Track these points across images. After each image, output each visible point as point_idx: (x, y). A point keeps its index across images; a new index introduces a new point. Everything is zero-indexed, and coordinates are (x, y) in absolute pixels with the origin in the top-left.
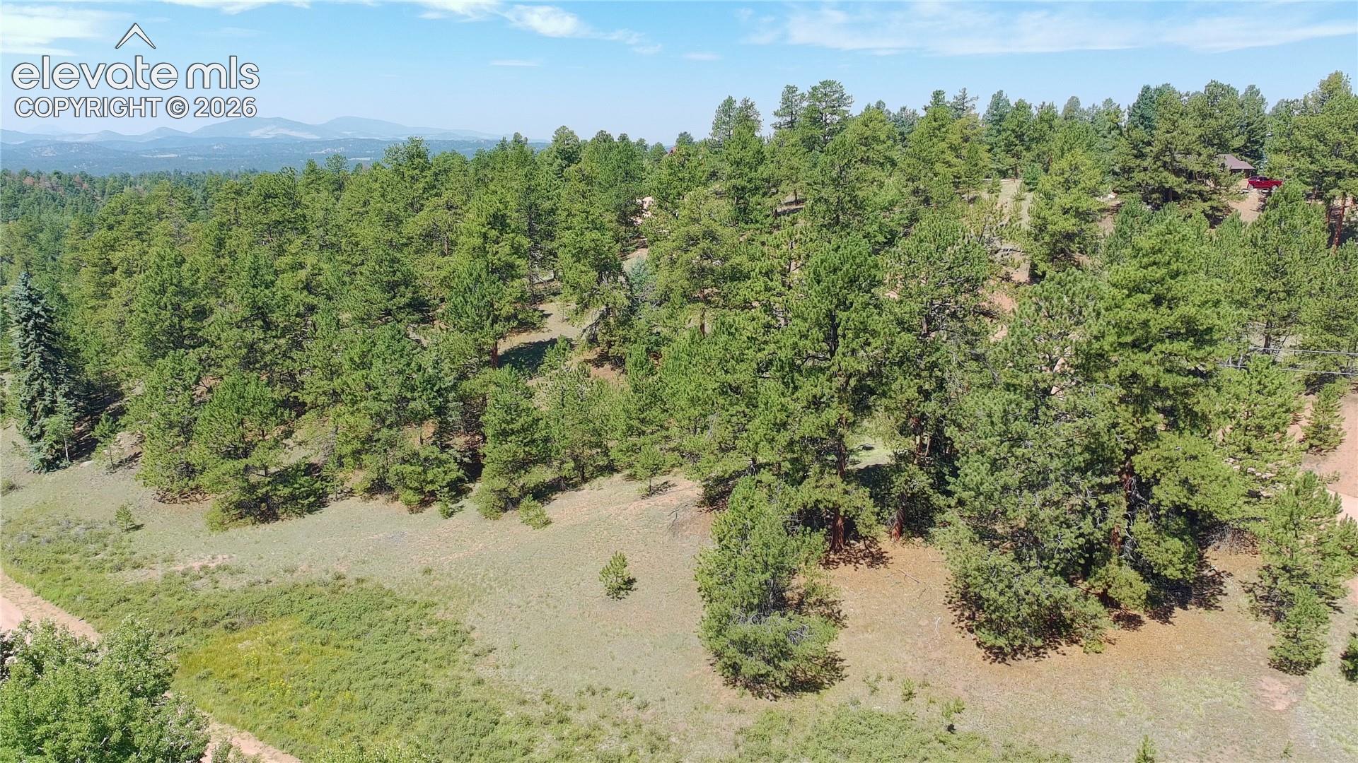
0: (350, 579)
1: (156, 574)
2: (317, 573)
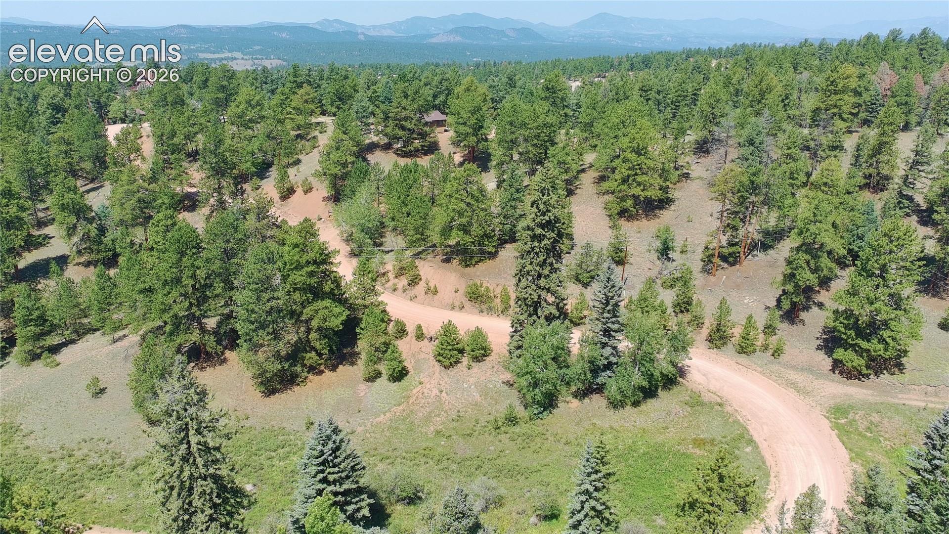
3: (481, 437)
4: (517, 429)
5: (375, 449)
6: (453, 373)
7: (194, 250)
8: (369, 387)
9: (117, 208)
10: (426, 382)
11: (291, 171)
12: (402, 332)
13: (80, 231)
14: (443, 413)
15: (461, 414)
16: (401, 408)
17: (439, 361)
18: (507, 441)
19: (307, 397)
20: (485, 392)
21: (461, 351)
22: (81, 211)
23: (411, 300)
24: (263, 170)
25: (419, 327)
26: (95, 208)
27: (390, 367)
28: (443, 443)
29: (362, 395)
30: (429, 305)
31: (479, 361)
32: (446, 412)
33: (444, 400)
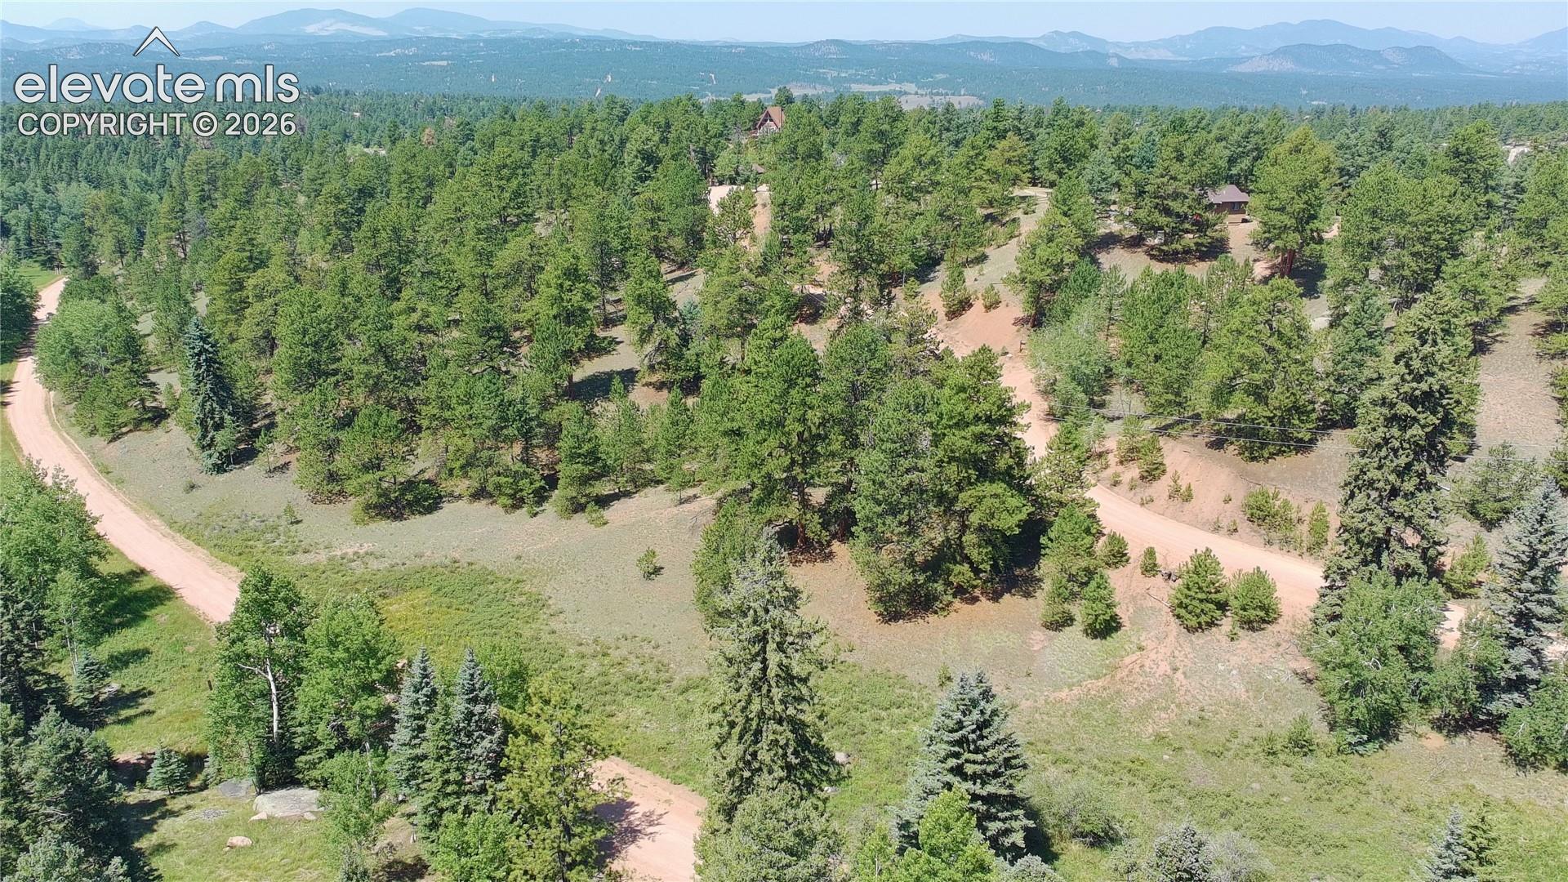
0: (464, 563)
1: (322, 557)
2: (438, 558)
3: (1238, 762)
4: (1309, 763)
5: (1048, 742)
6: (1201, 641)
7: (808, 380)
8: (1051, 639)
9: (709, 309)
10: (1149, 648)
11: (970, 273)
12: (1118, 556)
13: (656, 338)
14: (1173, 706)
15: (1207, 715)
16: (1100, 683)
17: (1179, 617)
18: (1288, 779)
19: (947, 634)
20: (1256, 686)
21: (1222, 606)
22: (660, 308)
23: (1142, 504)
24: (925, 267)
25: (1150, 553)
26: (680, 306)
27: (1090, 612)
28: (1166, 757)
29: (1036, 648)
30: (1174, 517)
31: (1253, 629)
32: (1179, 706)
33: (1178, 684)
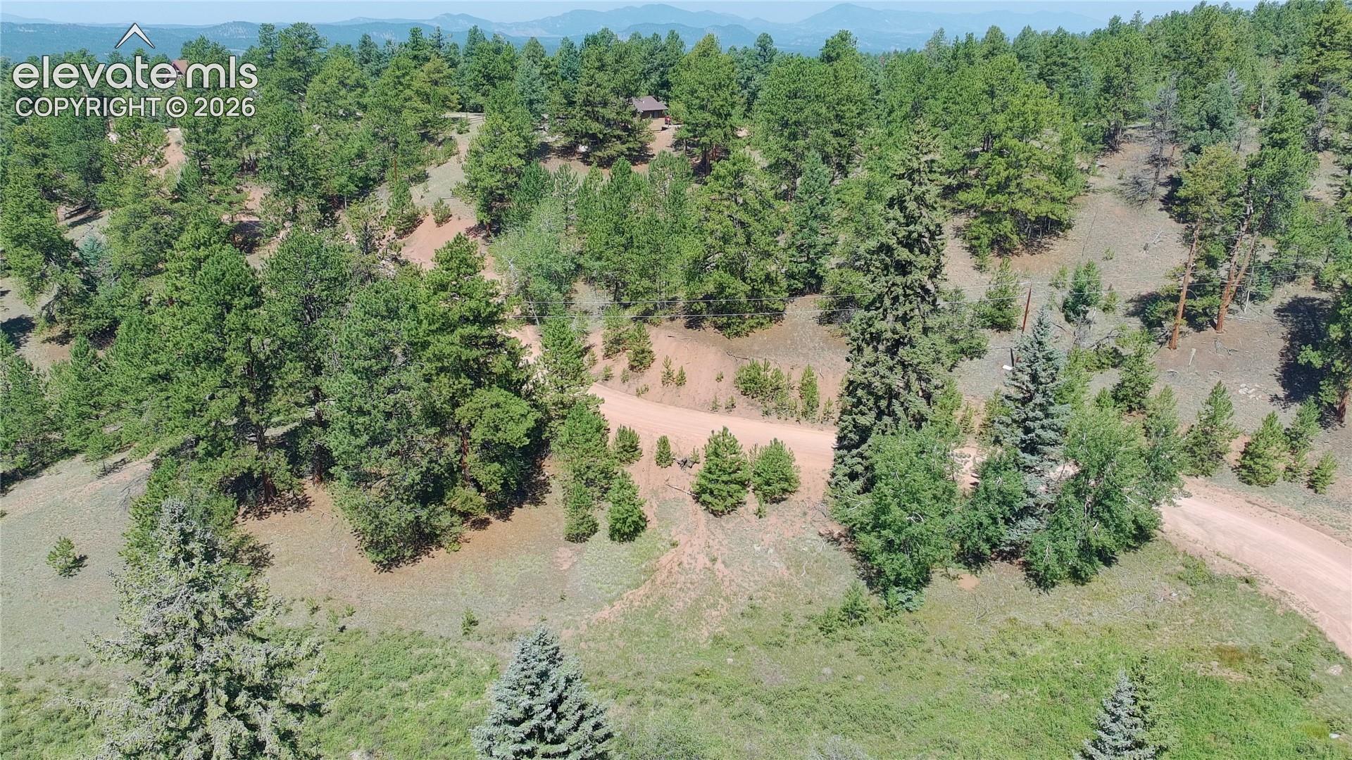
6: (731, 525)
8: (579, 553)
9: (119, 246)
10: (682, 542)
11: (416, 191)
12: (630, 448)
13: (53, 285)
14: (721, 601)
15: (758, 603)
16: (641, 591)
17: (704, 503)
19: (463, 573)
20: (795, 561)
21: (743, 484)
22: (52, 248)
23: (638, 395)
24: (366, 186)
25: (664, 442)
26: (79, 245)
27: (618, 516)
29: (565, 567)
30: (672, 403)
31: (778, 501)
32: (727, 599)
33: (720, 576)
